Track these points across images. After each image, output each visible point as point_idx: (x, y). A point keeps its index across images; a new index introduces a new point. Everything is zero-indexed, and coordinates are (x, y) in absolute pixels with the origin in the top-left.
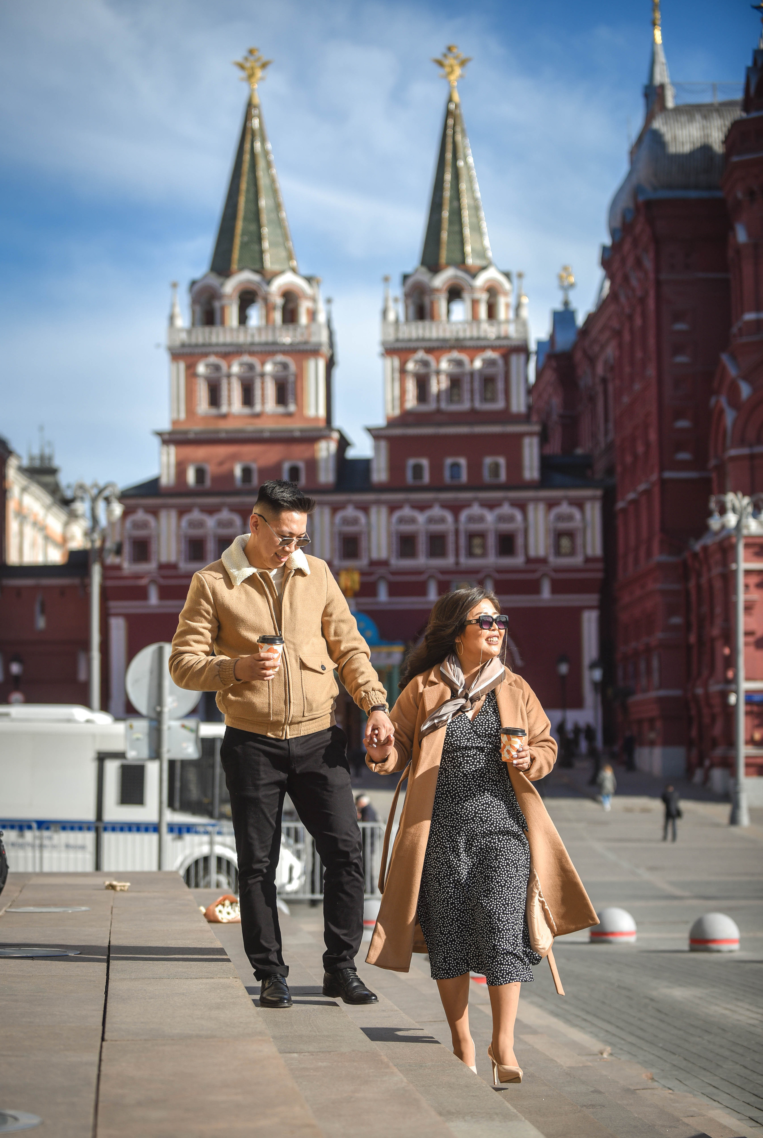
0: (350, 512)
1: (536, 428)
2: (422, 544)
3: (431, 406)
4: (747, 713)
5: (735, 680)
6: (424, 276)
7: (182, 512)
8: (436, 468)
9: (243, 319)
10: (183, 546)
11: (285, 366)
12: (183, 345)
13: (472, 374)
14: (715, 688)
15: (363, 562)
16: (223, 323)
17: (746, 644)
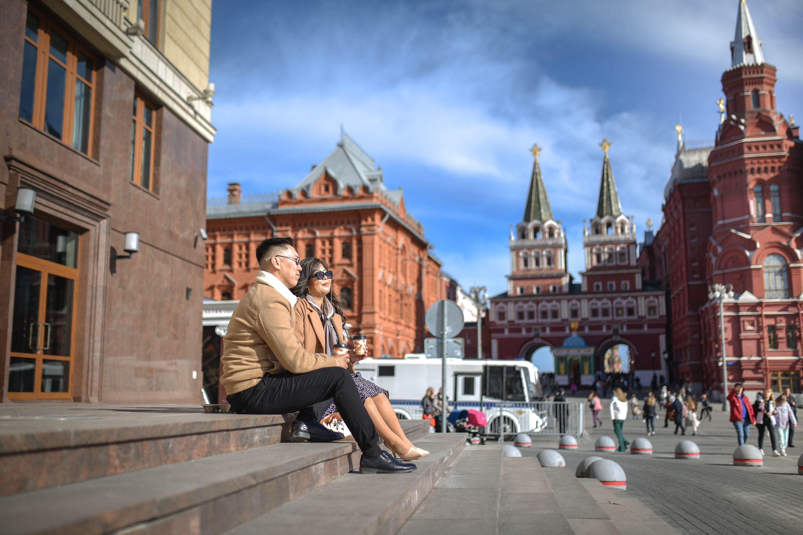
0: (574, 301)
1: (640, 270)
2: (600, 312)
3: (602, 264)
4: (728, 369)
5: (722, 356)
6: (598, 219)
7: (516, 303)
8: (604, 286)
9: (535, 236)
10: (516, 315)
11: (550, 252)
12: (515, 246)
13: (616, 253)
14: (712, 360)
15: (579, 319)
16: (528, 237)
17: (726, 343)
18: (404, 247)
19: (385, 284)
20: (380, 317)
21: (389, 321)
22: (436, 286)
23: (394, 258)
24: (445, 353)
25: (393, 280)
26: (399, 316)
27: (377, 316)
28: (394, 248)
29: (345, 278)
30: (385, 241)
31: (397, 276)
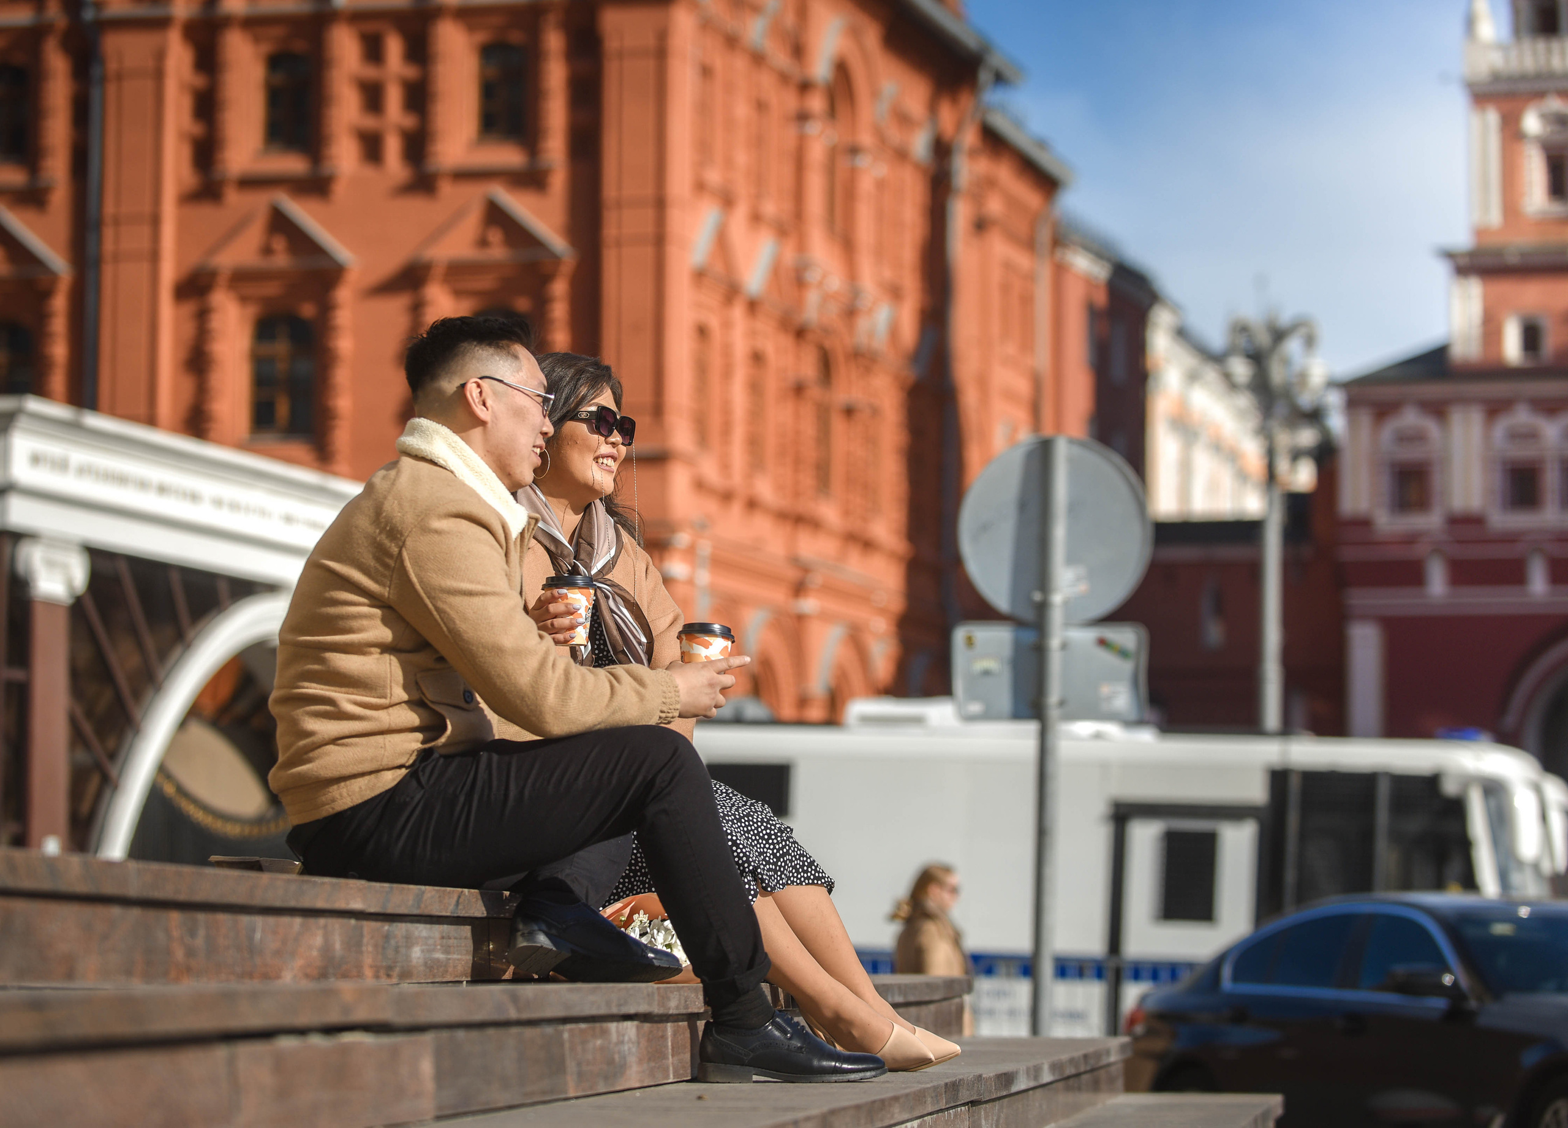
7: (1495, 409)
10: (1497, 480)
12: (1496, 77)
18: (842, 69)
19: (732, 291)
20: (700, 485)
21: (752, 504)
22: (1027, 300)
23: (783, 136)
24: (1054, 696)
25: (776, 270)
26: (808, 480)
27: (679, 479)
28: (784, 78)
29: (498, 252)
30: (732, 42)
31: (802, 246)
